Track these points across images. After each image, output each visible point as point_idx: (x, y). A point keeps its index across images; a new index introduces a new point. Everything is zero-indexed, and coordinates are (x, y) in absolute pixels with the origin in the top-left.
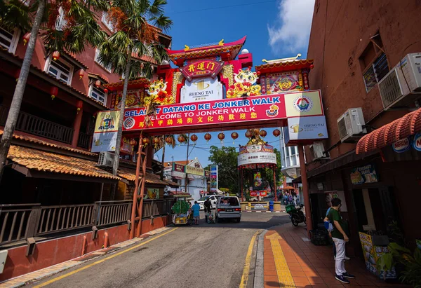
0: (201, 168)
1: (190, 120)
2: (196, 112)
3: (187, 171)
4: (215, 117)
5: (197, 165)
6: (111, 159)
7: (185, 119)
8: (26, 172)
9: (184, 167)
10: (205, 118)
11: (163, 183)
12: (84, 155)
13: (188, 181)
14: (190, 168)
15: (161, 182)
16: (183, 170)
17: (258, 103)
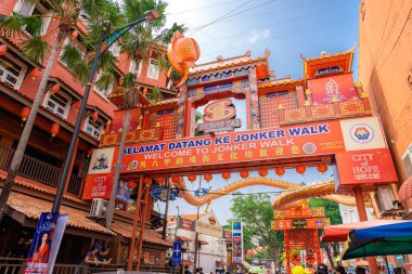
0: (216, 225)
1: (206, 158)
3: (197, 229)
5: (213, 221)
6: (104, 209)
8: (21, 220)
9: (194, 223)
11: (166, 243)
12: (74, 202)
13: (199, 244)
14: (201, 225)
15: (163, 242)
16: (192, 227)
17: (298, 133)
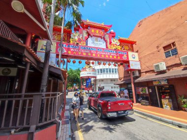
1: (94, 55)
2: (97, 52)
4: (105, 55)
7: (92, 54)
10: (101, 55)
17: (120, 53)
